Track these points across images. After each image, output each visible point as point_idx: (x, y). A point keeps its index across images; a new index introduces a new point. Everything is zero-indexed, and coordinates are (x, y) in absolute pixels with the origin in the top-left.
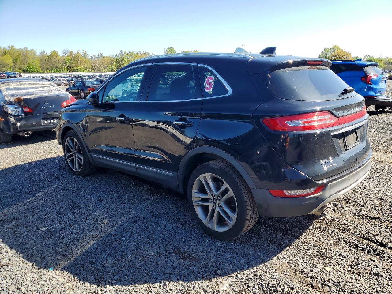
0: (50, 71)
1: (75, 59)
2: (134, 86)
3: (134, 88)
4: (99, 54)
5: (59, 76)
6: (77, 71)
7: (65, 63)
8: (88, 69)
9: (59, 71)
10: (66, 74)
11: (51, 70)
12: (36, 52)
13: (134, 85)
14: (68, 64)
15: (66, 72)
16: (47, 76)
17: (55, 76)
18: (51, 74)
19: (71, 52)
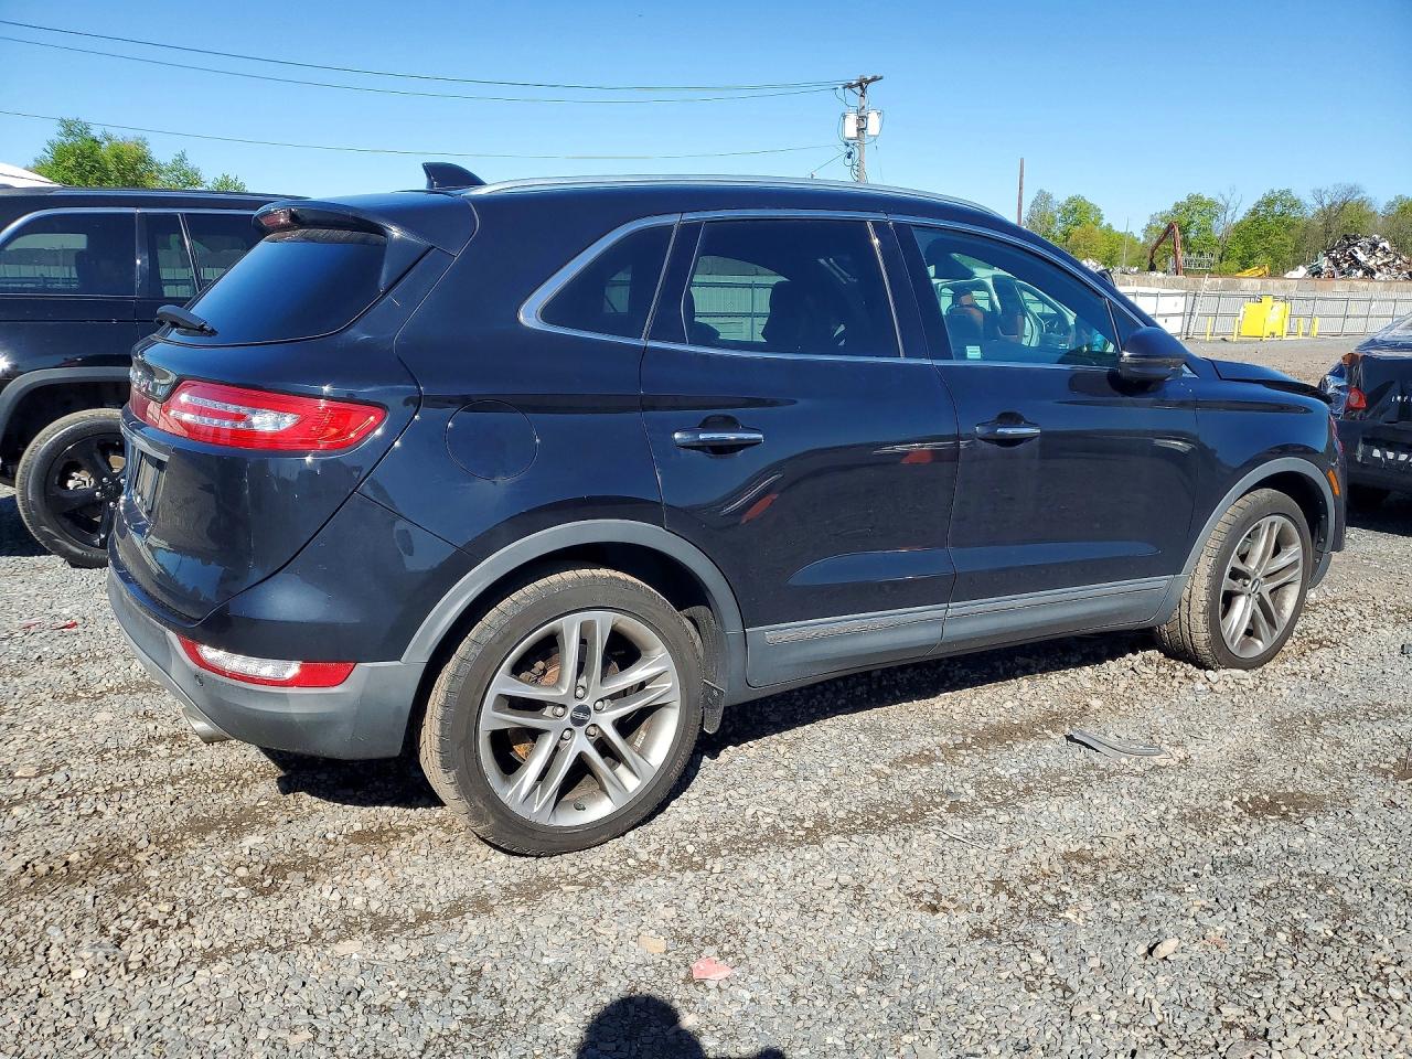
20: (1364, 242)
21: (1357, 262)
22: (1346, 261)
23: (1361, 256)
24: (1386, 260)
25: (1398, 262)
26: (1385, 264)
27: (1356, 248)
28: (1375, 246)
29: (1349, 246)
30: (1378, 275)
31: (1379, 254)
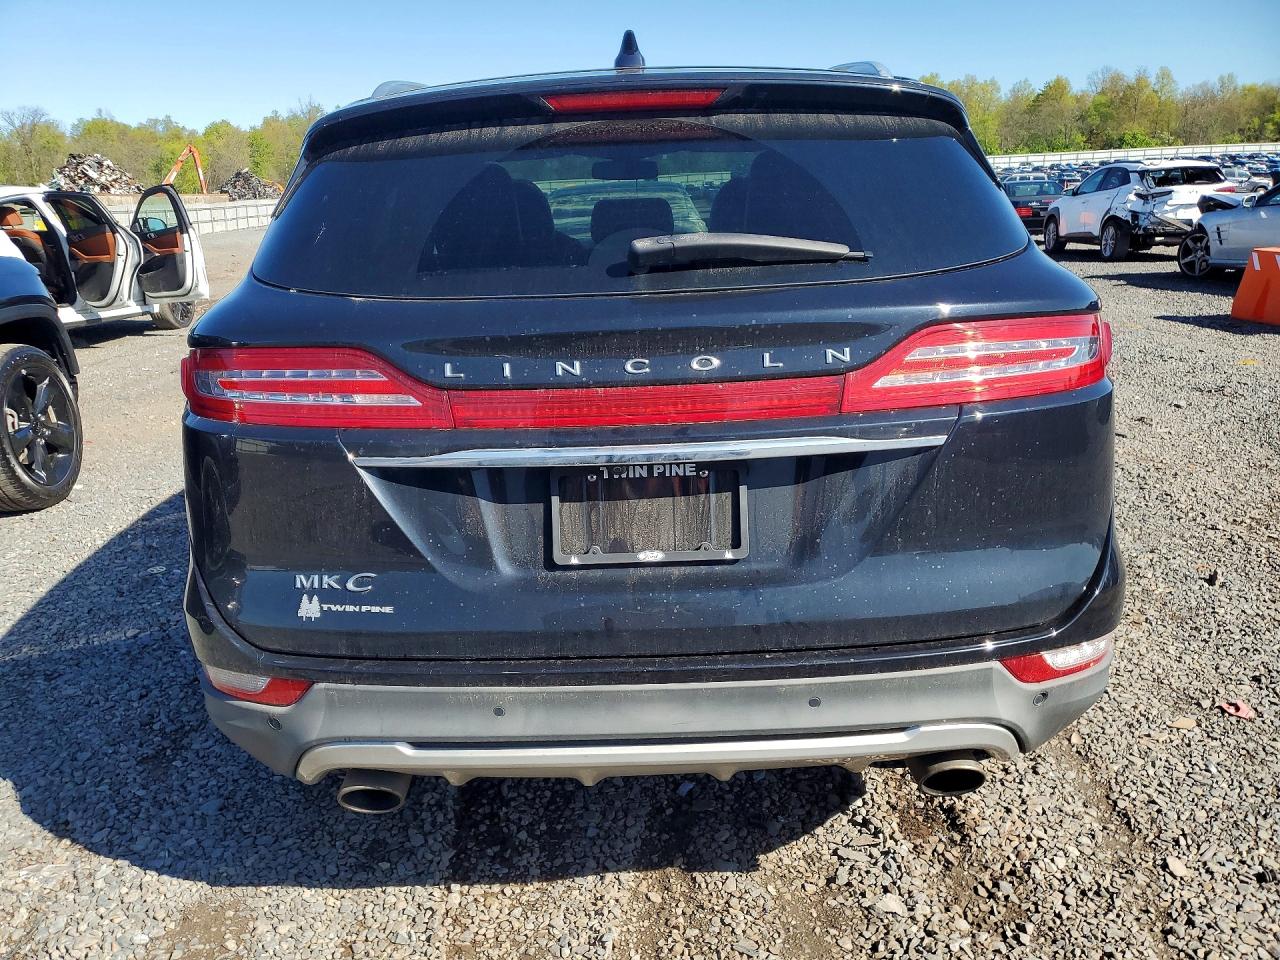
0: (1026, 149)
1: (1124, 100)
2: (1154, 196)
3: (1148, 208)
4: (1221, 79)
5: (1048, 164)
6: (1120, 143)
7: (1082, 118)
8: (1165, 135)
9: (1052, 148)
10: (1075, 156)
11: (1026, 145)
12: (998, 90)
13: (1152, 191)
14: (1096, 121)
15: (1079, 148)
16: (1012, 165)
17: (1036, 165)
18: (1024, 160)
19: (1116, 79)
20: (89, 160)
21: (90, 179)
22: (80, 178)
23: (92, 173)
24: (114, 177)
25: (124, 178)
26: (115, 180)
27: (85, 167)
28: (100, 164)
29: (78, 164)
30: (112, 190)
31: (106, 171)
